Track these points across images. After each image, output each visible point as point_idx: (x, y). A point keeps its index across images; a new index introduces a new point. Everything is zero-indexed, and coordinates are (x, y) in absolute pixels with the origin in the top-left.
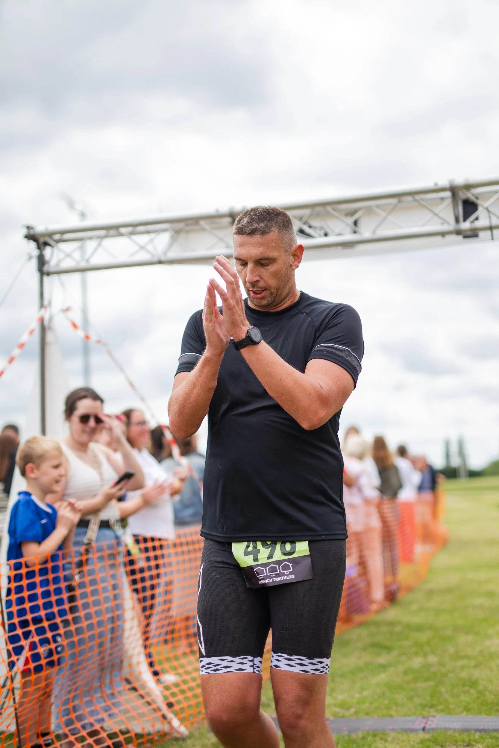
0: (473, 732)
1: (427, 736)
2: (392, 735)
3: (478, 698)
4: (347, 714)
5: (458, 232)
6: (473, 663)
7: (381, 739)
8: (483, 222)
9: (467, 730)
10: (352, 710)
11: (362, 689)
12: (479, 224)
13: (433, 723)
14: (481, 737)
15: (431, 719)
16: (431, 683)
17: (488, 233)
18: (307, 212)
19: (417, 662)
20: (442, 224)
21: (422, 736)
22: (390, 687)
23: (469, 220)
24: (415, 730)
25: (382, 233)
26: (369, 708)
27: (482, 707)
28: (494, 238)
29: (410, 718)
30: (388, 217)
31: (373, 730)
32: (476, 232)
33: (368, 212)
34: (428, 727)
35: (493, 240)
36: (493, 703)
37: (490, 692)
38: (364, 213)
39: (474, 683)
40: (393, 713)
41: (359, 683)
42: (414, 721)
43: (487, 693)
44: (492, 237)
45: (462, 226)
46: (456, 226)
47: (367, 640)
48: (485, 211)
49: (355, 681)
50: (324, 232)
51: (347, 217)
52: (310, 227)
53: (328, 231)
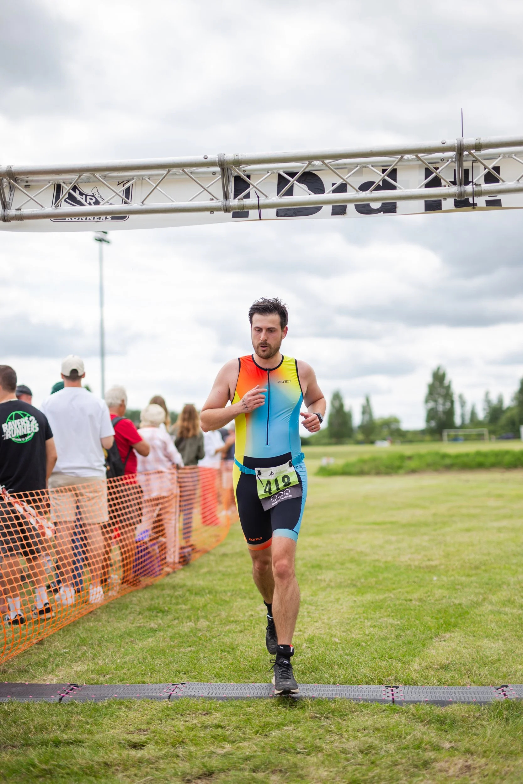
0: (216, 699)
1: (171, 704)
2: (139, 702)
3: (232, 664)
4: (102, 679)
5: (227, 209)
6: (238, 628)
7: (126, 706)
8: (252, 201)
9: (210, 698)
10: (108, 676)
11: (126, 654)
12: (247, 202)
13: (179, 692)
14: (222, 706)
15: (180, 686)
16: (193, 649)
17: (257, 211)
18: (75, 177)
19: (187, 626)
20: (212, 200)
21: (164, 704)
22: (154, 652)
23: (239, 197)
24: (160, 698)
25: (150, 204)
26: (126, 674)
27: (232, 673)
28: (262, 218)
29: (161, 685)
30: (157, 187)
31: (120, 698)
32: (245, 210)
33: (140, 181)
34: (174, 694)
35: (260, 219)
36: (244, 669)
37: (244, 658)
38: (136, 182)
39: (233, 649)
40: (147, 680)
41: (124, 647)
42: (164, 689)
43: (242, 659)
44: (260, 217)
45: (231, 204)
46: (225, 203)
47: (146, 604)
48: (255, 189)
49: (121, 647)
50: (94, 200)
51: (118, 185)
52: (81, 194)
53: (99, 199)
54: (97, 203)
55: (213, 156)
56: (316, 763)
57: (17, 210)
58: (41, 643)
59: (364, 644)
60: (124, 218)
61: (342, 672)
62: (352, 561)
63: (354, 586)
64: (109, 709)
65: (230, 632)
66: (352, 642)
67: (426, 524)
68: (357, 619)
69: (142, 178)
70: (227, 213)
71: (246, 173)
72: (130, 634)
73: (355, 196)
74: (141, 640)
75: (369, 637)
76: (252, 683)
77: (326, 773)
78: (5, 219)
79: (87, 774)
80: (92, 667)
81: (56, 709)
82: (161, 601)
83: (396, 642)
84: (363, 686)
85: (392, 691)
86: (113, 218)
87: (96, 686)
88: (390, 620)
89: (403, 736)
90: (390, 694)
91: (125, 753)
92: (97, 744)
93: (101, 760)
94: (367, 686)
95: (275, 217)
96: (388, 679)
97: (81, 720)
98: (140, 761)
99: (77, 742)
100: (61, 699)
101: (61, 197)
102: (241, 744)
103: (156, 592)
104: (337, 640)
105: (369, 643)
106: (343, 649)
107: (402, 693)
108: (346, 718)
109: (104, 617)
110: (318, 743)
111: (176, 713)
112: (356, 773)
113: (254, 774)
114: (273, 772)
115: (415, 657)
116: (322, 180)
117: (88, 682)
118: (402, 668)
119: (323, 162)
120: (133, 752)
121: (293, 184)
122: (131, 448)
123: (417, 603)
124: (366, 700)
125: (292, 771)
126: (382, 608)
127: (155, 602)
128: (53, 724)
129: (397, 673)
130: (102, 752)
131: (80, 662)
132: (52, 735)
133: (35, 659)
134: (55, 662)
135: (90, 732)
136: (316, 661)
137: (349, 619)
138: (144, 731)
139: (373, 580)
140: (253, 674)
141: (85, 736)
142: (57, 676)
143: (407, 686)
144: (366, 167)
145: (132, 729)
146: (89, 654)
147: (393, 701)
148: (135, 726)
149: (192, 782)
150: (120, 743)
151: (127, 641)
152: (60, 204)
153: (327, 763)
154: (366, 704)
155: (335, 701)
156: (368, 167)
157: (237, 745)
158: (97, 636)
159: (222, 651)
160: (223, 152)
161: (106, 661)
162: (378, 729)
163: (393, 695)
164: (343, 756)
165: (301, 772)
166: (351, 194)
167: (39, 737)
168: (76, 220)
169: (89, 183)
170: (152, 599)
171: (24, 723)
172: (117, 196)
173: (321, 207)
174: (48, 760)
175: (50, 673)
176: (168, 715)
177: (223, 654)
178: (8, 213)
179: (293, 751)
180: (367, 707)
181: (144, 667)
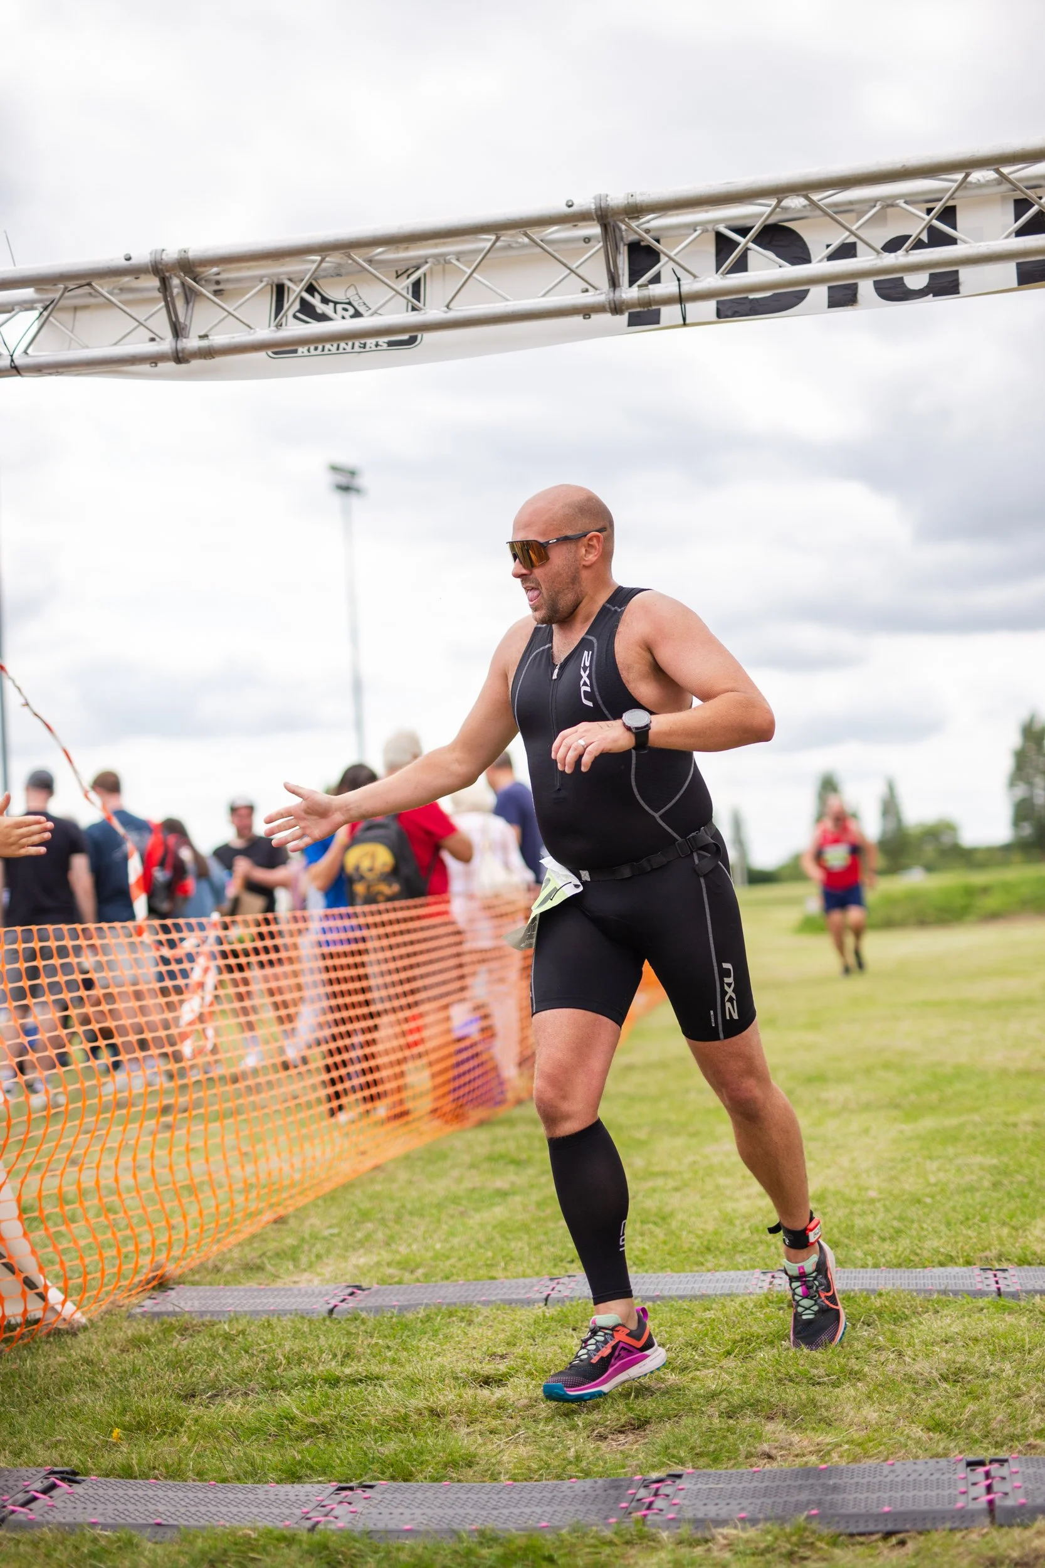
1: (551, 1312)
2: (486, 1311)
3: (665, 1243)
4: (408, 1276)
5: (616, 309)
6: (671, 1183)
7: (462, 1319)
8: (667, 287)
10: (420, 1271)
11: (452, 1234)
12: (656, 290)
13: (563, 1289)
15: (565, 1280)
17: (677, 308)
18: (311, 262)
20: (587, 291)
21: (539, 1312)
22: (505, 1229)
23: (640, 282)
24: (529, 1302)
25: (464, 309)
26: (454, 1267)
27: (668, 1257)
28: (688, 321)
29: (527, 1281)
30: (475, 275)
31: (449, 1304)
32: (654, 307)
33: (440, 267)
34: (554, 1295)
35: (685, 324)
36: (690, 1250)
37: (690, 1232)
38: (431, 269)
39: (664, 1219)
40: (498, 1273)
41: (446, 1223)
42: (532, 1286)
43: (684, 1234)
44: (684, 319)
45: (624, 296)
46: (612, 295)
47: (481, 1151)
48: (672, 264)
49: (439, 1221)
50: (351, 311)
51: (397, 277)
52: (325, 301)
53: (361, 309)
54: (357, 314)
55: (585, 201)
56: (855, 1399)
57: (202, 337)
58: (280, 1220)
59: (929, 1200)
60: (412, 340)
61: (886, 1245)
62: (887, 1066)
63: (897, 1106)
64: (427, 1324)
65: (654, 1190)
66: (905, 1197)
67: (1030, 1001)
68: (909, 1160)
69: (442, 261)
70: (618, 317)
71: (652, 233)
72: (455, 1200)
73: (874, 262)
74: (477, 1210)
75: (938, 1189)
76: (709, 1271)
77: (876, 1415)
78: (179, 357)
79: (397, 1430)
80: (386, 1256)
81: (324, 1328)
82: (512, 1145)
83: (994, 1195)
84: (935, 1270)
85: (995, 1276)
86: (391, 344)
87: (397, 1286)
88: (978, 1159)
89: (1027, 1347)
90: (992, 1281)
91: (468, 1394)
92: (412, 1380)
93: (422, 1404)
94: (942, 1269)
95: (714, 317)
96: (983, 1255)
97: (377, 1344)
98: (501, 1406)
99: (373, 1379)
100: (331, 1311)
101: (286, 306)
102: (698, 1373)
103: (501, 1131)
104: (872, 1194)
105: (938, 1198)
106: (887, 1210)
107: (1015, 1279)
108: (905, 1323)
109: (403, 1175)
110: (854, 1364)
111: (562, 1326)
112: (938, 1411)
113: (731, 1421)
114: (770, 1418)
115: (1034, 1218)
116: (806, 238)
117: (382, 1281)
118: (1010, 1236)
119: (807, 198)
120: (485, 1392)
121: (748, 249)
122: (437, 848)
123: (1029, 1129)
124: (945, 1292)
125: (806, 1414)
126: (955, 1139)
127: (500, 1148)
128: (322, 1352)
129: (1002, 1244)
130: (422, 1392)
131: (362, 1251)
132: (321, 1368)
133: (272, 1246)
134: (314, 1250)
135: (394, 1361)
136: (835, 1230)
137: (892, 1160)
138: (502, 1357)
139: (934, 1097)
140: (709, 1257)
141: (387, 1367)
142: (319, 1274)
143: (1026, 1267)
144: (892, 206)
145: (477, 1354)
146: (380, 1235)
147: (999, 1292)
148: (484, 1349)
149: (606, 1438)
150: (456, 1378)
151: (451, 1211)
152: (284, 320)
153: (876, 1396)
154: (944, 1298)
155: (880, 1295)
156: (897, 206)
157: (690, 1375)
158: (391, 1207)
159: (643, 1222)
160: (603, 192)
161: (414, 1247)
162: (976, 1340)
163: (997, 1282)
164: (909, 1386)
165: (826, 1414)
166: (865, 260)
167: (295, 1372)
168: (319, 352)
169: (339, 278)
170: (494, 1141)
171: (264, 1351)
172: (398, 296)
173: (807, 291)
174: (319, 1408)
175: (305, 1270)
176: (547, 1330)
177: (646, 1227)
178: (184, 345)
179: (805, 1381)
180: (946, 1305)
181: (490, 1254)
